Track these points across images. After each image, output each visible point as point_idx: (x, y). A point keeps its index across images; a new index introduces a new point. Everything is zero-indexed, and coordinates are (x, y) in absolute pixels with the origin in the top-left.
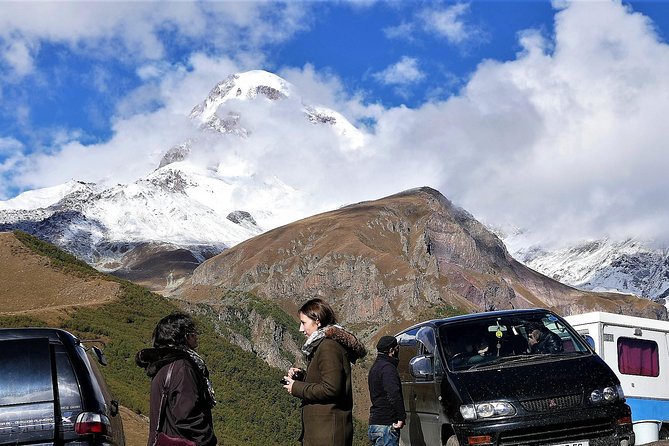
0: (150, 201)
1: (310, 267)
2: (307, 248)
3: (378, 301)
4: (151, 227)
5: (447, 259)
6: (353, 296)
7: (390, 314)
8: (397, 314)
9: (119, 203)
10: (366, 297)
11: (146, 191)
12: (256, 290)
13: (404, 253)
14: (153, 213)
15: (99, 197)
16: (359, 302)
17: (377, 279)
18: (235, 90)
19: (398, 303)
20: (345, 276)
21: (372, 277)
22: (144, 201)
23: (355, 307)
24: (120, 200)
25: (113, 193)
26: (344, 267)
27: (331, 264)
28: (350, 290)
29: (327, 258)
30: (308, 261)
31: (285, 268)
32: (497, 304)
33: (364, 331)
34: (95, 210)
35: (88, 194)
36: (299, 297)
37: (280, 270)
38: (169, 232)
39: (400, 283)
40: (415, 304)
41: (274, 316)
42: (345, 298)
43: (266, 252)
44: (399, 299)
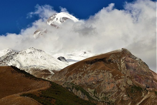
0: (34, 54)
1: (90, 74)
2: (88, 68)
3: (113, 85)
4: (35, 62)
5: (132, 71)
6: (105, 83)
7: (117, 89)
8: (119, 89)
9: (24, 55)
10: (109, 84)
11: (33, 51)
12: (73, 82)
13: (119, 69)
14: (35, 58)
15: (18, 53)
16: (107, 85)
17: (112, 77)
18: (56, 19)
19: (119, 85)
20: (101, 77)
21: (110, 77)
22: (32, 54)
23: (105, 87)
24: (25, 54)
25: (22, 52)
26: (101, 74)
27: (97, 73)
28: (104, 81)
29: (95, 71)
30: (89, 72)
31: (82, 75)
32: (148, 84)
33: (109, 94)
34: (17, 57)
35: (14, 53)
36: (87, 84)
37: (81, 75)
38: (41, 64)
39: (119, 79)
40: (125, 85)
41: (81, 90)
42: (102, 84)
43: (75, 70)
44: (119, 84)
